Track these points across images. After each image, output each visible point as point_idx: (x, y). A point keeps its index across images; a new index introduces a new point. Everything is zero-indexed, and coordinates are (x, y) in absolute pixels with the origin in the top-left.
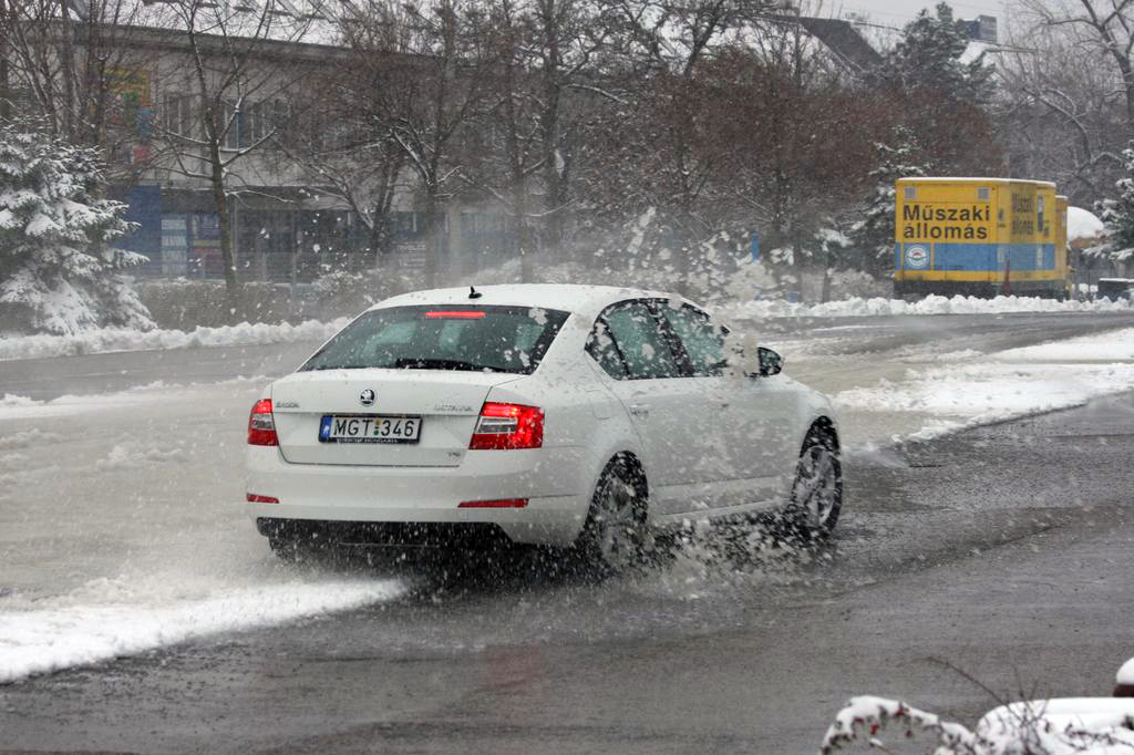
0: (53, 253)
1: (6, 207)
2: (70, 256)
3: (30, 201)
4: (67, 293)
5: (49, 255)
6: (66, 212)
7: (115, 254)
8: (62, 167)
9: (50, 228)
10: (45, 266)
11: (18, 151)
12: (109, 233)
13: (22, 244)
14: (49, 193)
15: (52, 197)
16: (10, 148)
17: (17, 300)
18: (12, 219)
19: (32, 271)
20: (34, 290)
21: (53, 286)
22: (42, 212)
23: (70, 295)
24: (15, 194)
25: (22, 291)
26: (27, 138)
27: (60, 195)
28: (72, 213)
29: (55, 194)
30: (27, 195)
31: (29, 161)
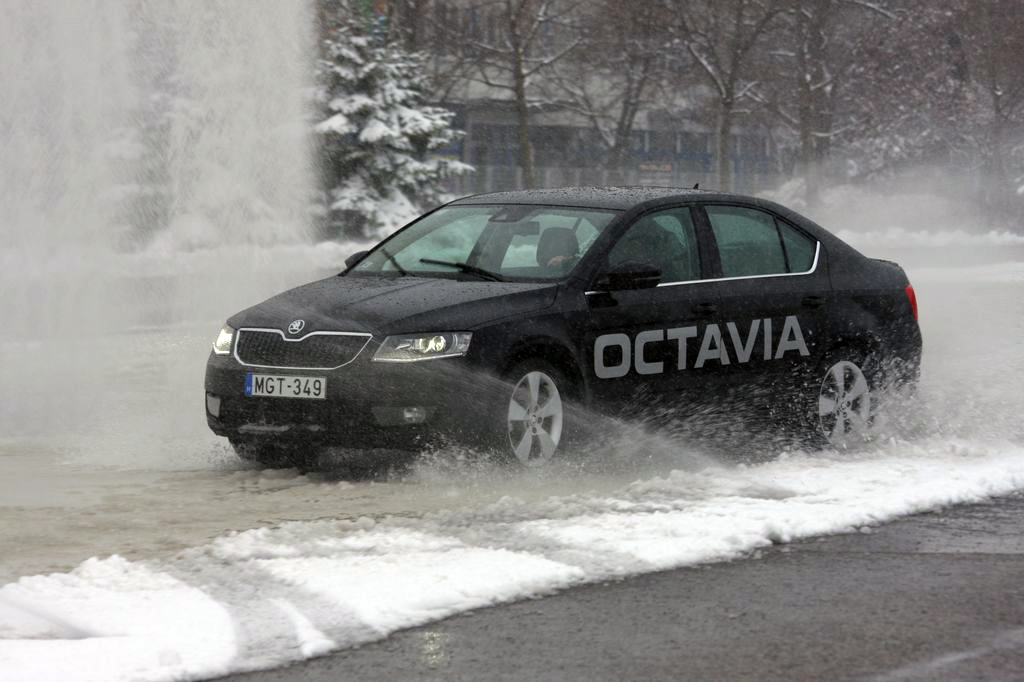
0: (387, 160)
1: (340, 111)
2: (404, 164)
3: (365, 106)
4: (398, 201)
5: (382, 162)
6: (400, 119)
7: (440, 163)
8: (396, 72)
9: (386, 134)
10: (376, 173)
11: (353, 55)
12: (434, 141)
13: (355, 150)
14: (384, 98)
15: (385, 102)
16: (345, 52)
17: (351, 207)
18: (347, 125)
19: (363, 178)
20: (367, 198)
21: (384, 194)
22: (376, 118)
23: (402, 204)
24: (349, 98)
25: (355, 199)
26: (361, 41)
27: (394, 101)
28: (406, 119)
29: (389, 100)
30: (361, 100)
31: (361, 66)
